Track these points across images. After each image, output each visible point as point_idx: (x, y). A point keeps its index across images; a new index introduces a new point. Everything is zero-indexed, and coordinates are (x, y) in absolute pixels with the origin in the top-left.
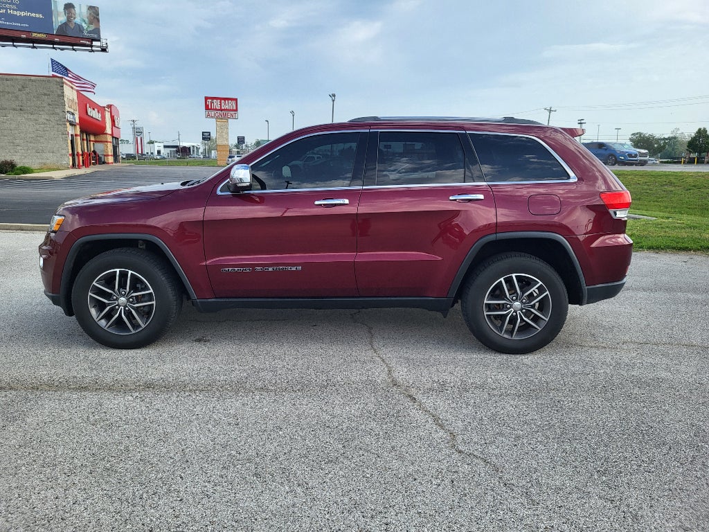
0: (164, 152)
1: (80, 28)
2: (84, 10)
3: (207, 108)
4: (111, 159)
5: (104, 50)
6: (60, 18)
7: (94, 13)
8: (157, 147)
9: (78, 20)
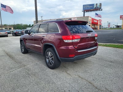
0: (115, 27)
1: (98, 7)
2: (99, 4)
3: (120, 18)
4: (99, 29)
5: (102, 10)
6: (95, 6)
7: (101, 4)
8: (113, 26)
9: (98, 6)
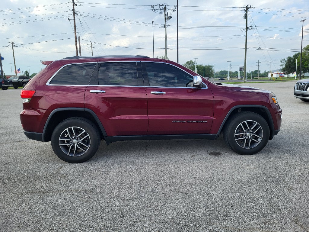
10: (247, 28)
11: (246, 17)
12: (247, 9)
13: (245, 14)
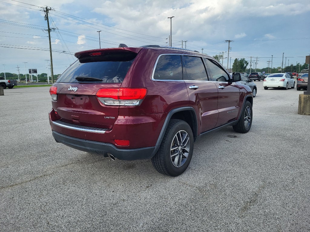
10: (49, 30)
11: (47, 18)
12: (47, 10)
13: (46, 15)
